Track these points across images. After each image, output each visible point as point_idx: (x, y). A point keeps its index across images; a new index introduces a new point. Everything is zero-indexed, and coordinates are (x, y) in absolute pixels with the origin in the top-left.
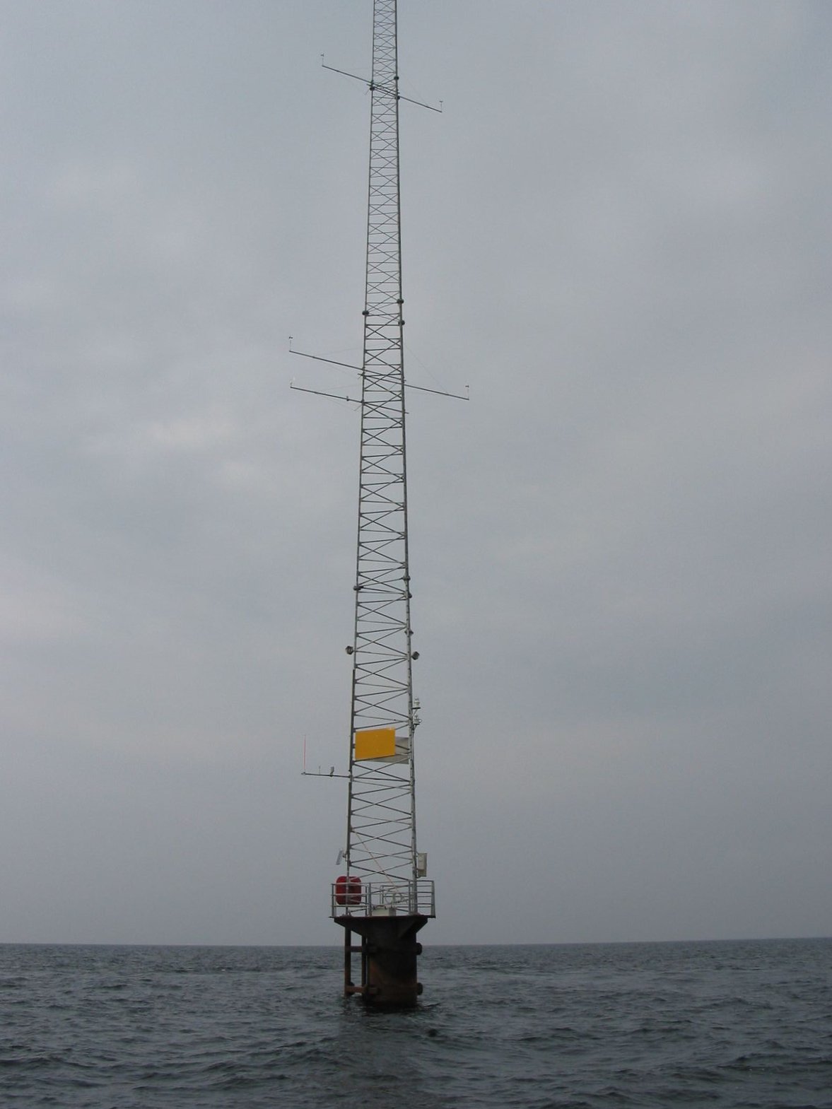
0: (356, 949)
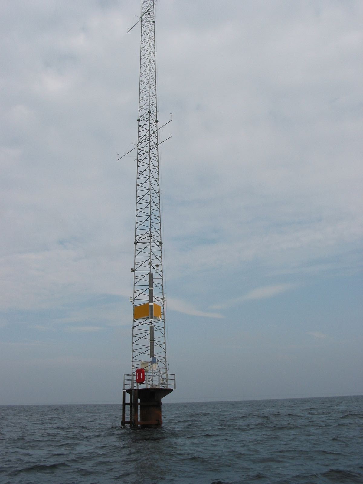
0: (128, 404)
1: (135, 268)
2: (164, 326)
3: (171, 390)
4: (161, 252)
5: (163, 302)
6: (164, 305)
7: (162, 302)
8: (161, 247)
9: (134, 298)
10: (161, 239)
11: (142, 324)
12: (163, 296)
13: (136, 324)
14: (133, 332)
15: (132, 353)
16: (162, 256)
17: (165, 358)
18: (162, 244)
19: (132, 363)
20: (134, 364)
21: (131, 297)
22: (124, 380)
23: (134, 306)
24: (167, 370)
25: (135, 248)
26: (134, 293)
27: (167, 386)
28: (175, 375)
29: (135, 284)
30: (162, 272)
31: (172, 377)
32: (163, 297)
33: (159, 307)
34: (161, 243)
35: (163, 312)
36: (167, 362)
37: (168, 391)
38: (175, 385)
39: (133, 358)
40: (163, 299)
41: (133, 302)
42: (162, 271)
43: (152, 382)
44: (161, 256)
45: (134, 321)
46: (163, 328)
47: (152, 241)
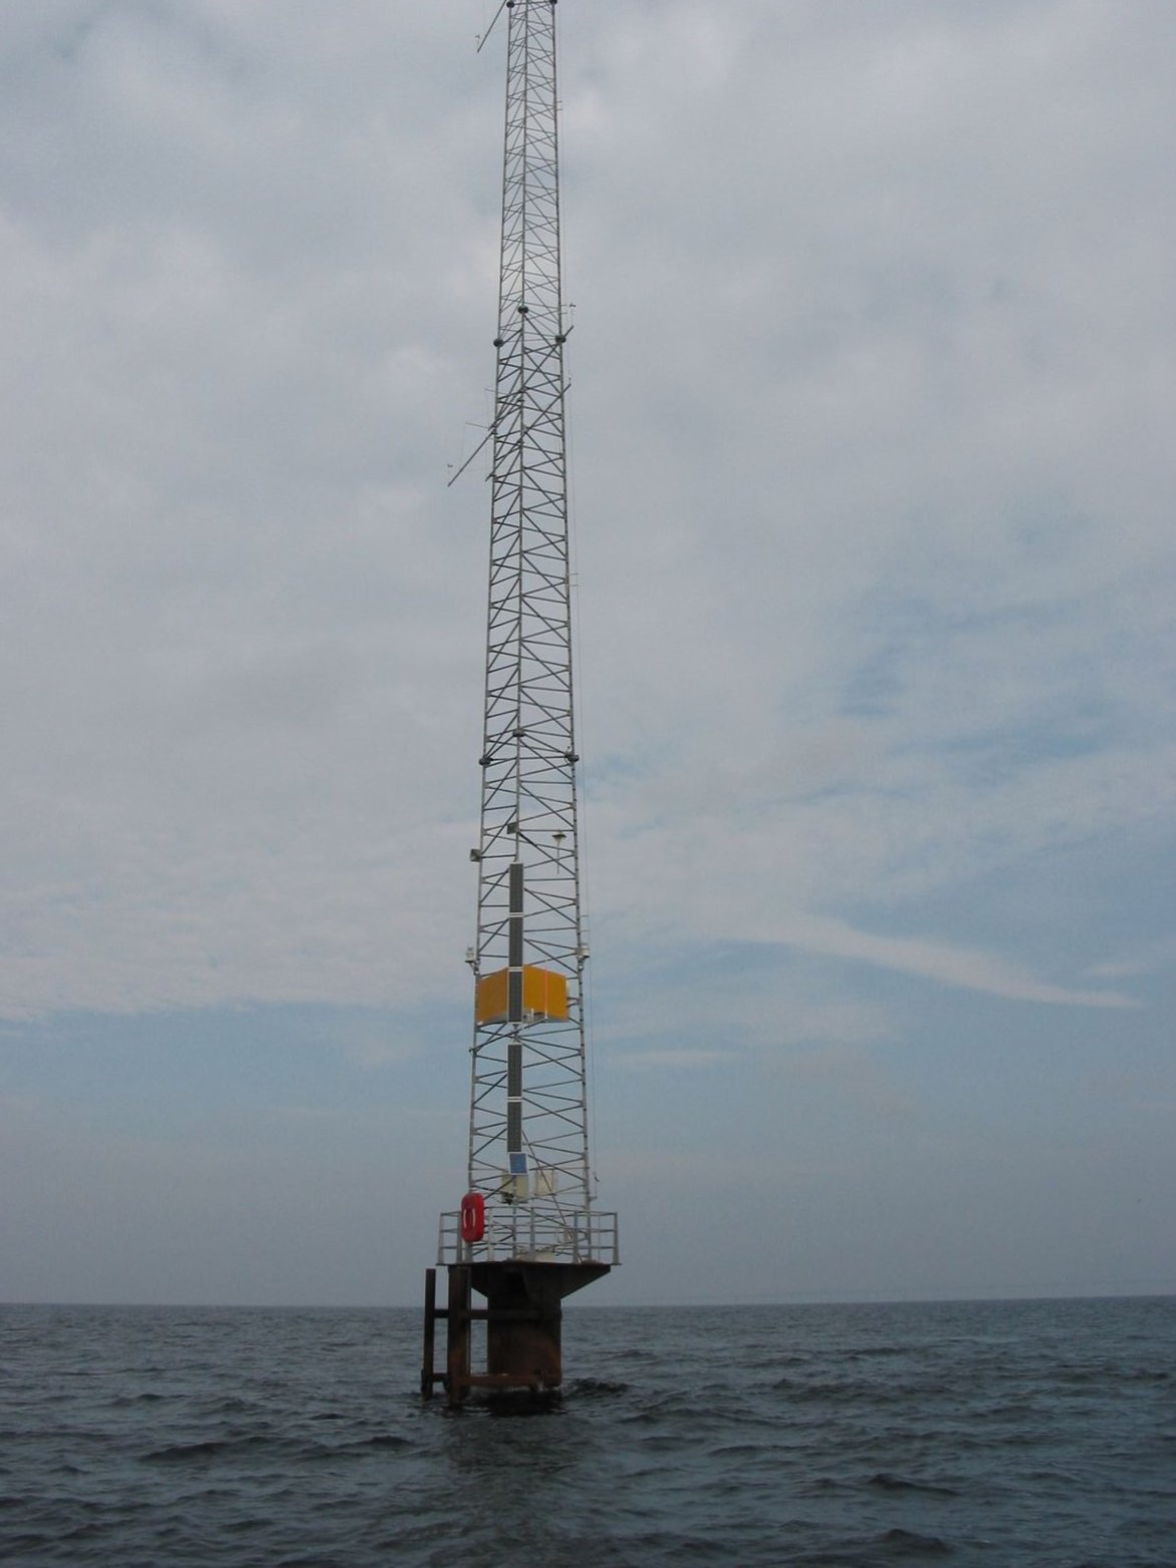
0: (442, 1314)
1: (482, 847)
2: (583, 1045)
3: (601, 1270)
4: (574, 790)
5: (580, 962)
6: (580, 970)
7: (573, 961)
8: (573, 770)
9: (479, 951)
10: (573, 744)
11: (496, 1037)
12: (579, 939)
13: (482, 1038)
14: (474, 1067)
15: (471, 1140)
16: (575, 800)
17: (584, 1157)
18: (577, 760)
19: (470, 1175)
20: (476, 1175)
21: (470, 949)
22: (442, 1231)
23: (478, 977)
24: (589, 1200)
25: (484, 778)
26: (478, 934)
27: (589, 1256)
28: (615, 1215)
29: (483, 904)
30: (576, 858)
31: (608, 1222)
32: (579, 945)
33: (560, 981)
34: (572, 758)
35: (578, 996)
36: (590, 1172)
37: (591, 1271)
38: (616, 1249)
39: (472, 1155)
40: (578, 951)
41: (474, 964)
42: (574, 854)
43: (515, 1239)
44: (571, 801)
45: (478, 1029)
46: (577, 1052)
47: (524, 752)
